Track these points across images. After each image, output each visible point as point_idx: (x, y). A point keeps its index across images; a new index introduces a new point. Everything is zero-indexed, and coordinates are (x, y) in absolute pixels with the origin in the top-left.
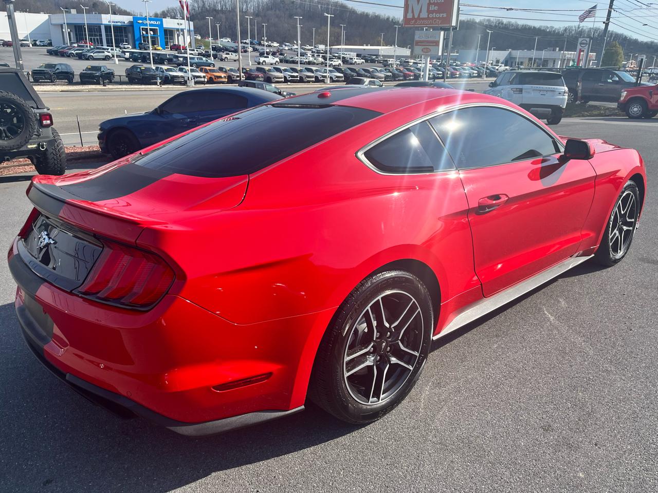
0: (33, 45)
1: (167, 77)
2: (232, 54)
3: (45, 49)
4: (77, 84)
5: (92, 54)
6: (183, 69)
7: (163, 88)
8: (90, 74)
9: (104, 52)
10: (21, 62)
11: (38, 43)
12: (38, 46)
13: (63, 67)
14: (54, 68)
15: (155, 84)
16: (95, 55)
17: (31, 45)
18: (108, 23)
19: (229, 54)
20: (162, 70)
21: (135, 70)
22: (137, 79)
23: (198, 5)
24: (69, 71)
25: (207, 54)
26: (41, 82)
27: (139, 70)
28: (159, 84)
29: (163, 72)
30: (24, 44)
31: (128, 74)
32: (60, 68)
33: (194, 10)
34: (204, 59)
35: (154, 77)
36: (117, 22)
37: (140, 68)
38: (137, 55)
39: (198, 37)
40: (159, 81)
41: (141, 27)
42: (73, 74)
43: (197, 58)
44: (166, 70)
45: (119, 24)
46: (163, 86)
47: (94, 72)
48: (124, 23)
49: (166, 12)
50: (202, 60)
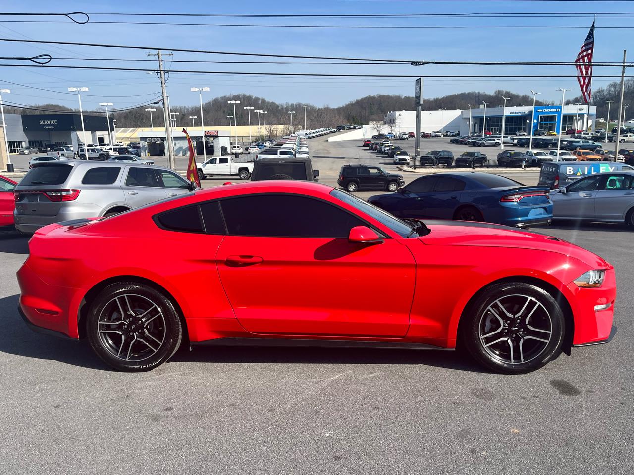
0: (444, 136)
1: (534, 161)
2: (630, 136)
3: (449, 139)
4: (453, 167)
5: (484, 142)
6: (554, 152)
7: (527, 171)
8: (465, 159)
9: (494, 140)
10: (418, 150)
11: (448, 134)
12: (448, 136)
13: (446, 153)
14: (438, 154)
15: (520, 167)
16: (486, 143)
17: (442, 136)
18: (509, 114)
19: (627, 136)
20: (531, 154)
21: (505, 155)
22: (505, 162)
23: (615, 89)
24: (450, 157)
25: (602, 136)
26: (426, 166)
27: (508, 155)
28: (523, 167)
29: (532, 156)
30: (437, 135)
31: (499, 159)
32: (442, 154)
33: (610, 94)
34: (590, 142)
35: (521, 161)
36: (517, 113)
37: (510, 153)
38: (523, 141)
39: (600, 120)
40: (524, 164)
41: (540, 115)
42: (452, 159)
43: (583, 141)
44: (535, 154)
45: (520, 114)
46: (527, 169)
47: (468, 157)
48: (525, 113)
49: (578, 98)
50: (588, 142)
